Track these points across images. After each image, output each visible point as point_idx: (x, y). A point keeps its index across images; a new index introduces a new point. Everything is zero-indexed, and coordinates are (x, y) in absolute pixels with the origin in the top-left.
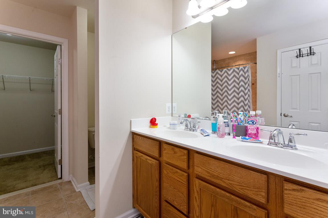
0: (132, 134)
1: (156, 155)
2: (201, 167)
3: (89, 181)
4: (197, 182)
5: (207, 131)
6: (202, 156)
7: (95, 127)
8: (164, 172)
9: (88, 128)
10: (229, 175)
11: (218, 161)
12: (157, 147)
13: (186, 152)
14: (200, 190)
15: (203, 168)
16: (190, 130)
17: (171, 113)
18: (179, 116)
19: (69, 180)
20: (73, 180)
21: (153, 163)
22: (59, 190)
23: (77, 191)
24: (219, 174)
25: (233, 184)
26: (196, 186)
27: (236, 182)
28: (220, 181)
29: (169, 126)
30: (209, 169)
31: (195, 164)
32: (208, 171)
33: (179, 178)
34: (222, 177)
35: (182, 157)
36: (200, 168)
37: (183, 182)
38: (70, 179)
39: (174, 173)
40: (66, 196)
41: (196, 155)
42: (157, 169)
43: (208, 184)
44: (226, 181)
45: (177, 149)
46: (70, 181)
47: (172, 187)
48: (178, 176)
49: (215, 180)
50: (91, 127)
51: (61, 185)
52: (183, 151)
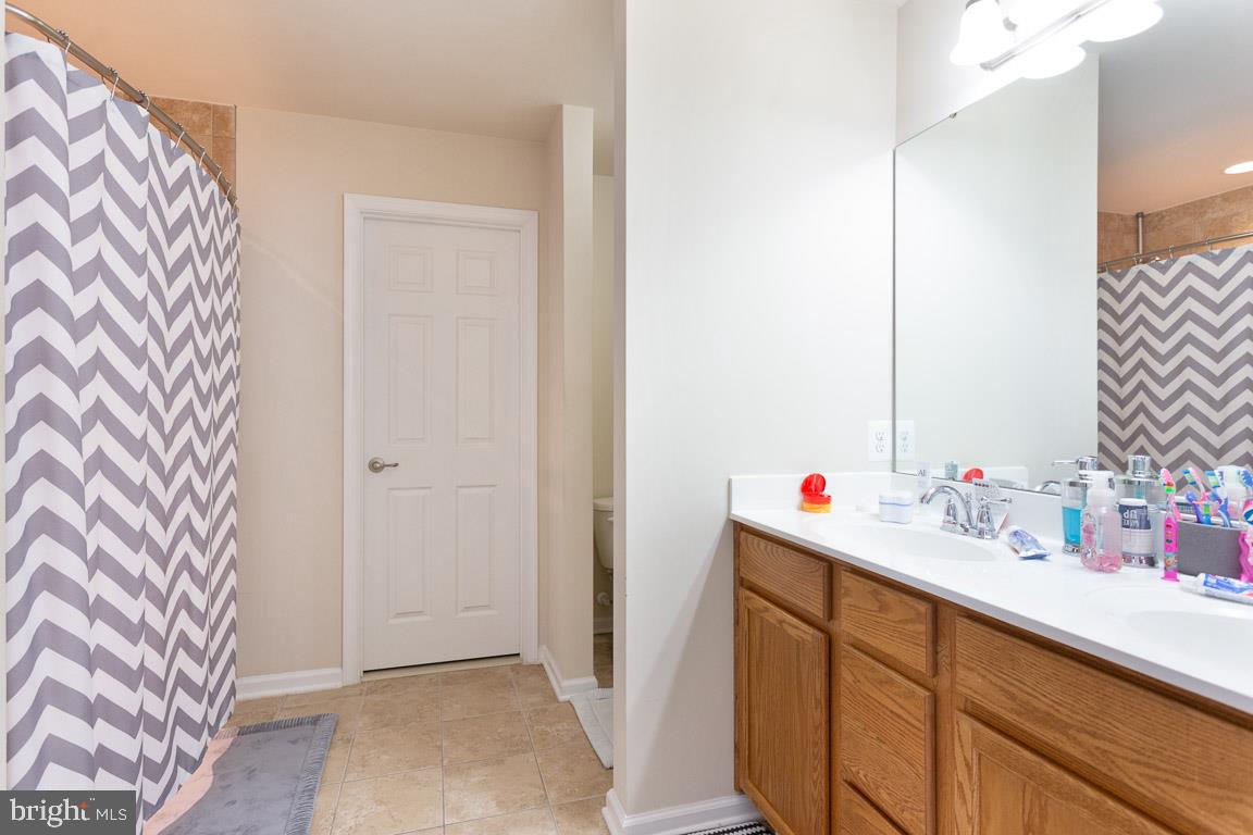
0: (735, 530)
1: (816, 608)
2: (983, 672)
3: (595, 674)
4: (966, 726)
5: (1041, 540)
6: (988, 630)
7: (612, 496)
8: (845, 675)
9: (595, 497)
10: (1097, 717)
11: (1052, 655)
12: (820, 580)
13: (923, 607)
14: (979, 759)
15: (990, 676)
16: (966, 530)
17: (889, 456)
18: (923, 473)
19: (538, 663)
20: (550, 665)
21: (803, 640)
22: (512, 686)
23: (562, 698)
24: (1052, 707)
25: (1114, 755)
26: (960, 741)
27: (1126, 747)
28: (1057, 736)
29: (876, 508)
30: (1014, 682)
31: (959, 659)
32: (1012, 689)
33: (897, 703)
34: (1069, 721)
35: (910, 627)
36: (979, 674)
37: (914, 722)
38: (542, 660)
39: (881, 682)
40: (532, 709)
41: (963, 624)
42: (820, 660)
43: (1008, 742)
44: (1083, 737)
45: (889, 596)
46: (542, 665)
47: (871, 734)
48: (896, 698)
49: (1037, 729)
50: (601, 497)
51: (518, 673)
52: (916, 605)
